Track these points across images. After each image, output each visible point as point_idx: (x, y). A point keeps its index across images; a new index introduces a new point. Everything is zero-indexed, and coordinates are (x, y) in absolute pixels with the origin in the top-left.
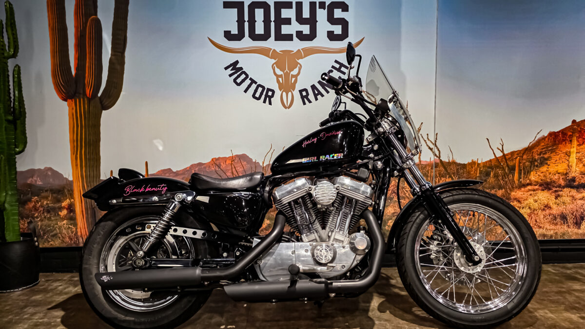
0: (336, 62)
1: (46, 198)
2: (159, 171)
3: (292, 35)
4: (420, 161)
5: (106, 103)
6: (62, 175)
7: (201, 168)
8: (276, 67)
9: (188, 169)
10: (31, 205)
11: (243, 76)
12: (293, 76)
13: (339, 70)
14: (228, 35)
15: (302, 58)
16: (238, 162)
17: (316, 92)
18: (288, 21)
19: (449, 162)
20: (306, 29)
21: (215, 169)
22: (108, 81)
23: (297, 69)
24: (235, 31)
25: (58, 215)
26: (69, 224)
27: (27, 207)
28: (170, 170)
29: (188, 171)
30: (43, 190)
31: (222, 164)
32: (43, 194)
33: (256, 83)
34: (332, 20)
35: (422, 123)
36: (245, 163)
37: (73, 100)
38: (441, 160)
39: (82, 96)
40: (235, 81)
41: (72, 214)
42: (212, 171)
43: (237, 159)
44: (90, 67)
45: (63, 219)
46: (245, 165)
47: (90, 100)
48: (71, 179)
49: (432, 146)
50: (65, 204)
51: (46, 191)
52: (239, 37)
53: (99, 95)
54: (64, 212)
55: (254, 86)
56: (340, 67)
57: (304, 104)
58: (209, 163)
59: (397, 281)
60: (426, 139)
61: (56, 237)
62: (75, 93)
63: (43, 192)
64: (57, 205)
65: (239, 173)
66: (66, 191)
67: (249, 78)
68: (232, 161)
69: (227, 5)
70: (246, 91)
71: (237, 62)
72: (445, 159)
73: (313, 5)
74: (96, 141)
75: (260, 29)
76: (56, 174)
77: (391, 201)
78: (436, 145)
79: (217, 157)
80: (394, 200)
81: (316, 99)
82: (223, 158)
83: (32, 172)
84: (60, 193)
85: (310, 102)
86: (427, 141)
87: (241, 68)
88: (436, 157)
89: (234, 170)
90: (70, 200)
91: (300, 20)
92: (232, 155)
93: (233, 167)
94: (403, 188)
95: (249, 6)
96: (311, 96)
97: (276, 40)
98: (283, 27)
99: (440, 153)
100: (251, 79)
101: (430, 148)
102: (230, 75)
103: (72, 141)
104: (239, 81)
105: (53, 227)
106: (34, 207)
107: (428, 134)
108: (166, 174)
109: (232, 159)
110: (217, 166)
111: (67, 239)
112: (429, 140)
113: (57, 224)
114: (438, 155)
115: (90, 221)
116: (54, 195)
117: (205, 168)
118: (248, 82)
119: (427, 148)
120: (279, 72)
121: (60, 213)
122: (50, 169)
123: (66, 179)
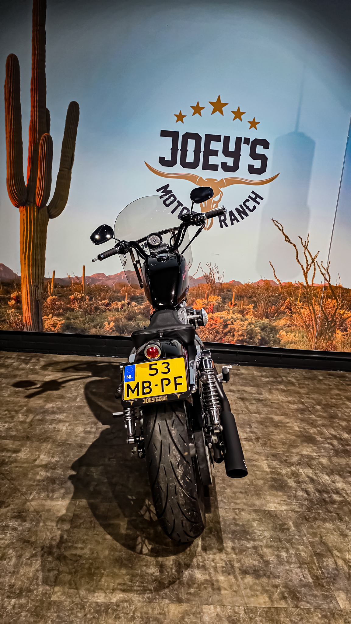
0: (253, 192)
2: (94, 275)
3: (218, 165)
4: (313, 284)
5: (52, 213)
6: (12, 271)
11: (172, 198)
12: (214, 202)
13: (254, 200)
14: (162, 161)
15: (224, 187)
17: (233, 218)
18: (215, 153)
19: (336, 286)
20: (230, 162)
22: (55, 193)
23: (219, 196)
24: (168, 158)
25: (7, 304)
26: (16, 313)
28: (103, 274)
29: (118, 276)
33: (182, 205)
34: (253, 155)
35: (319, 252)
37: (25, 207)
38: (330, 284)
39: (32, 204)
40: (164, 202)
41: (19, 304)
44: (40, 179)
45: (11, 308)
47: (39, 209)
48: (19, 275)
49: (324, 272)
50: (13, 295)
52: (172, 163)
53: (47, 205)
54: (12, 302)
55: (181, 208)
56: (256, 198)
57: (222, 227)
59: (283, 379)
60: (320, 265)
61: (5, 322)
62: (27, 201)
64: (7, 296)
66: (15, 284)
67: (176, 201)
69: (164, 134)
70: (173, 212)
71: (168, 186)
72: (333, 283)
73: (238, 140)
74: (42, 245)
75: (190, 158)
76: (7, 270)
78: (327, 271)
80: (287, 314)
81: (232, 224)
84: (10, 286)
85: (227, 226)
86: (321, 267)
87: (171, 192)
88: (326, 281)
90: (18, 292)
91: (227, 153)
94: (296, 305)
95: (183, 136)
96: (228, 221)
97: (204, 168)
98: (211, 158)
99: (330, 278)
100: (178, 202)
101: (322, 273)
102: (161, 197)
103: (22, 243)
104: (167, 202)
105: (3, 313)
107: (322, 262)
108: (99, 277)
111: (14, 325)
112: (322, 266)
113: (6, 312)
114: (328, 280)
115: (34, 311)
116: (5, 287)
118: (175, 204)
119: (321, 273)
121: (9, 302)
122: (2, 265)
123: (15, 275)
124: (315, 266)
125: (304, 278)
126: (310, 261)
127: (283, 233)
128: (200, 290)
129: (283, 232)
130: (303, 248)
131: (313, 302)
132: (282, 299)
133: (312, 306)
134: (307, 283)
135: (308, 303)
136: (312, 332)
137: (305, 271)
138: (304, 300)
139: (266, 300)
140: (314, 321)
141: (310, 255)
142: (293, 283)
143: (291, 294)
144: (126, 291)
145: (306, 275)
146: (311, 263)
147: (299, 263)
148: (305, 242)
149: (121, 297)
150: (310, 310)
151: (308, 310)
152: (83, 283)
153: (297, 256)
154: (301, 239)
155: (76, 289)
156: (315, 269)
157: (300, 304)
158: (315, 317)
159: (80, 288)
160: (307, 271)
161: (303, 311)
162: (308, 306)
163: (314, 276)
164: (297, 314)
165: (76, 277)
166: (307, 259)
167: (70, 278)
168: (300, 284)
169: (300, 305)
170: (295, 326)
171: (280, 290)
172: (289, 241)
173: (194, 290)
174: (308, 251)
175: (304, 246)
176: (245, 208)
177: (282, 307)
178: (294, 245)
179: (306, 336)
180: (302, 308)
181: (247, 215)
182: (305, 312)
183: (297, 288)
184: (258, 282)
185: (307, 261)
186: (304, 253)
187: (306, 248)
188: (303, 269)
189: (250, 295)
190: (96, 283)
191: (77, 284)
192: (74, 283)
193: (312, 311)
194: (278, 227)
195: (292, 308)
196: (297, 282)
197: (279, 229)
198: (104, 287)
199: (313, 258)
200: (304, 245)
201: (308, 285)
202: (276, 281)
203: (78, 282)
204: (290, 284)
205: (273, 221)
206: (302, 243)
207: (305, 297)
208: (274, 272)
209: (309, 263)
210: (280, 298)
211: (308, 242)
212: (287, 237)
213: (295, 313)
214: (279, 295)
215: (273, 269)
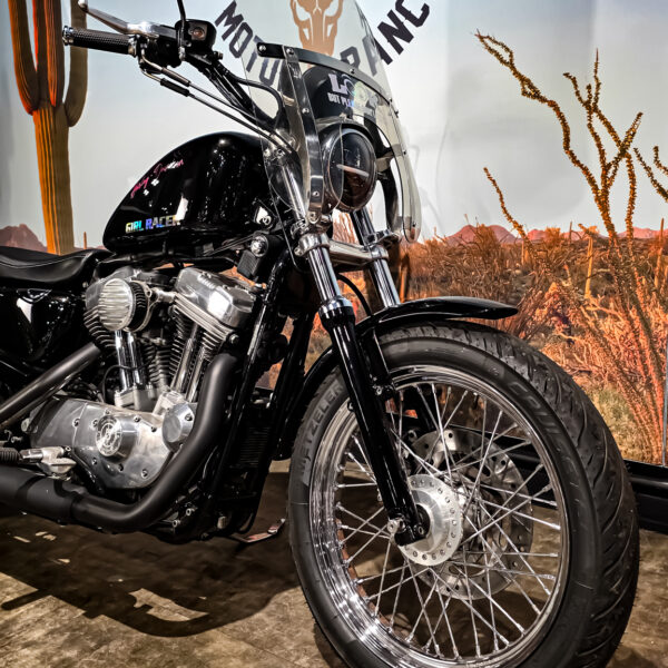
4: (631, 229)
8: (298, 6)
12: (329, 19)
23: (336, 2)
35: (640, 115)
37: (38, 111)
39: (46, 103)
40: (231, 47)
47: (55, 109)
48: (45, 243)
60: (650, 163)
62: (40, 99)
67: (252, 38)
70: (249, 67)
71: (234, 5)
77: (546, 335)
80: (555, 333)
83: (9, 231)
87: (240, 18)
94: (580, 303)
100: (256, 39)
102: (224, 37)
107: (656, 149)
112: (659, 165)
119: (655, 189)
120: (303, 15)
122: (24, 227)
123: (41, 245)
124: (630, 165)
125: (599, 213)
126: (612, 151)
127: (516, 73)
129: (513, 67)
130: (584, 111)
131: (639, 294)
132: (533, 286)
133: (639, 309)
134: (610, 227)
135: (622, 298)
136: (648, 400)
137: (600, 187)
138: (605, 287)
139: (487, 288)
140: (649, 362)
141: (611, 130)
142: (564, 230)
143: (560, 268)
145: (603, 202)
146: (617, 160)
147: (576, 162)
148: (589, 87)
150: (631, 321)
151: (623, 322)
153: (567, 140)
154: (574, 81)
156: (632, 176)
157: (593, 301)
158: (652, 348)
160: (606, 187)
161: (606, 325)
162: (624, 307)
163: (632, 201)
164: (589, 336)
166: (599, 145)
168: (587, 232)
169: (594, 304)
170: (585, 376)
171: (525, 255)
172: (536, 95)
174: (602, 118)
175: (587, 104)
176: (401, 18)
177: (538, 311)
178: (553, 104)
179: (627, 411)
180: (603, 315)
181: (408, 37)
182: (614, 328)
183: (579, 246)
184: (460, 236)
185: (602, 153)
186: (590, 126)
187: (591, 107)
188: (591, 181)
189: (443, 273)
193: (637, 324)
194: (497, 55)
195: (570, 313)
196: (576, 228)
197: (502, 61)
199: (622, 138)
200: (585, 99)
201: (614, 235)
202: (509, 227)
204: (554, 237)
205: (481, 38)
206: (577, 93)
207: (609, 278)
208: (501, 199)
209: (609, 159)
210: (529, 283)
211: (598, 85)
212: (528, 82)
213: (581, 332)
214: (525, 273)
215: (498, 191)
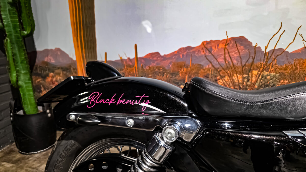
1: (59, 74)
2: (147, 55)
7: (190, 52)
9: (176, 53)
10: (49, 79)
16: (233, 46)
21: (205, 54)
27: (47, 80)
28: (158, 53)
30: (56, 67)
31: (214, 48)
32: (57, 71)
36: (242, 47)
42: (202, 56)
43: (232, 42)
46: (242, 50)
48: (74, 59)
51: (58, 68)
58: (199, 47)
63: (56, 70)
65: (233, 59)
66: (72, 69)
68: (226, 45)
76: (64, 54)
79: (208, 40)
82: (215, 41)
83: (47, 52)
84: (68, 71)
89: (227, 55)
92: (226, 38)
93: (226, 51)
106: (52, 81)
108: (153, 57)
109: (227, 42)
110: (209, 50)
116: (65, 72)
117: (194, 52)
122: (59, 50)
123: (71, 59)
128: (296, 69)
144: (186, 73)
149: (180, 81)
152: (136, 65)
155: (130, 72)
159: (133, 72)
165: (129, 58)
167: (122, 60)
173: (285, 69)
190: (151, 64)
191: (130, 66)
192: (127, 66)
198: (159, 70)
203: (131, 64)
